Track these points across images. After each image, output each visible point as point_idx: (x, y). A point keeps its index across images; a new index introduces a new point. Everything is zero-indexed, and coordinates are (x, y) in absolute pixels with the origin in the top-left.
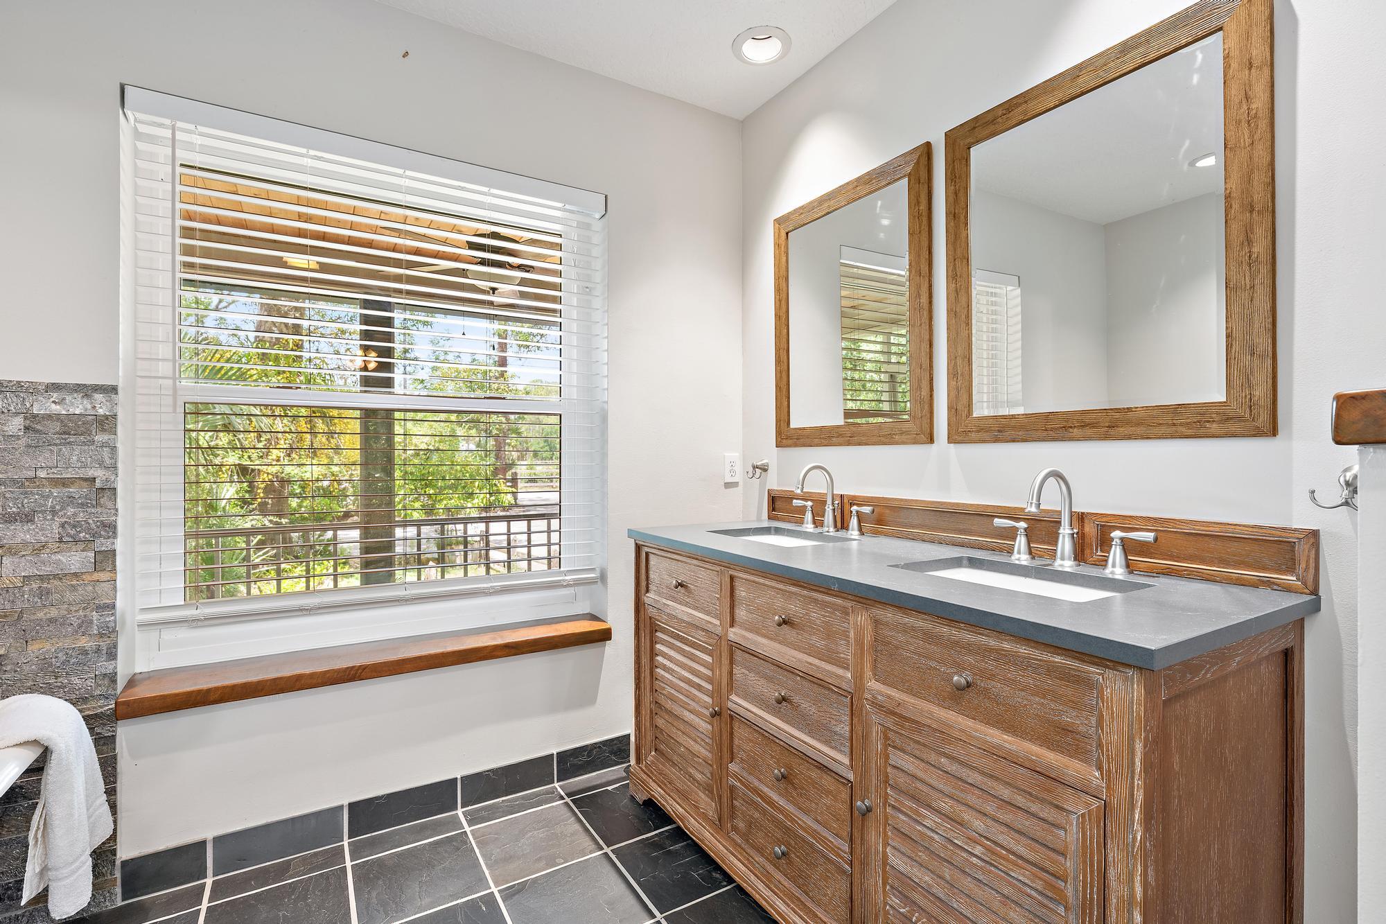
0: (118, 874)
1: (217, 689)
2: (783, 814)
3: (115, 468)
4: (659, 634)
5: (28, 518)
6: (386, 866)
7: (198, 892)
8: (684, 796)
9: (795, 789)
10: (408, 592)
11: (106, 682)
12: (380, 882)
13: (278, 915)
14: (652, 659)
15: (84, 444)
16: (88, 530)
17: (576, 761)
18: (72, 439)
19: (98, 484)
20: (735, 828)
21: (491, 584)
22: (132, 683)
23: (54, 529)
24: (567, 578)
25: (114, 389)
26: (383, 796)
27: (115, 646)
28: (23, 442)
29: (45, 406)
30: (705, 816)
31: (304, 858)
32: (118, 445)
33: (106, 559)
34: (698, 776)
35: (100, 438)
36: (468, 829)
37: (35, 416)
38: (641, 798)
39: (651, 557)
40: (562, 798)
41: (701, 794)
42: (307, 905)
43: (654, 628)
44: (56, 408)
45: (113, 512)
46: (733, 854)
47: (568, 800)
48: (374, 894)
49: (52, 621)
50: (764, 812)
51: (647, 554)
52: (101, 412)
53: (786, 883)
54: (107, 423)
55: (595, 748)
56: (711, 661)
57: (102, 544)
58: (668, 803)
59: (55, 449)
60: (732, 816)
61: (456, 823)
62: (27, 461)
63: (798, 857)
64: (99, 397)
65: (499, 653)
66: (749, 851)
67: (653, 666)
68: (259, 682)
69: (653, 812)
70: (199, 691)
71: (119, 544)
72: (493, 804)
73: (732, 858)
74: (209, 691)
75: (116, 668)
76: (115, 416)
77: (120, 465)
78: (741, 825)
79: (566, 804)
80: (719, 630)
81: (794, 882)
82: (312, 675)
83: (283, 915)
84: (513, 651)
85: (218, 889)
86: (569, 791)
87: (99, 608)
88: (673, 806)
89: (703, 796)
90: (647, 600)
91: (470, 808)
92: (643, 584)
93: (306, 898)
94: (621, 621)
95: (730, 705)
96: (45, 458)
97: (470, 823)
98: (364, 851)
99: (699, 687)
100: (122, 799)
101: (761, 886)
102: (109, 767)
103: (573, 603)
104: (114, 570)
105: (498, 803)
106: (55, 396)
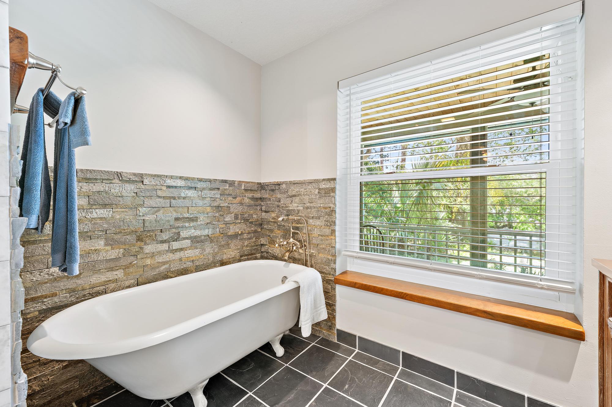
0: (336, 332)
3: (335, 204)
5: (319, 218)
6: (407, 390)
7: (351, 352)
11: (333, 270)
12: (400, 396)
13: (363, 379)
15: (329, 196)
16: (330, 223)
18: (327, 195)
19: (332, 209)
21: (479, 273)
23: (323, 223)
24: (540, 283)
25: (335, 179)
26: (416, 357)
27: (335, 260)
28: (318, 196)
29: (322, 186)
31: (384, 363)
32: (336, 197)
33: (333, 231)
35: (332, 194)
36: (453, 402)
37: (320, 189)
42: (372, 383)
44: (324, 186)
45: (335, 218)
48: (395, 399)
49: (323, 249)
51: (610, 283)
52: (333, 186)
54: (333, 190)
57: (332, 227)
59: (323, 198)
61: (449, 394)
62: (319, 202)
64: (332, 182)
65: (480, 315)
68: (370, 286)
71: (336, 228)
72: (477, 399)
75: (335, 267)
76: (335, 188)
82: (387, 290)
83: (364, 381)
84: (490, 317)
85: (357, 356)
87: (332, 247)
91: (462, 391)
92: (607, 308)
93: (373, 380)
96: (322, 201)
97: (457, 400)
98: (404, 377)
102: (333, 297)
103: (556, 301)
104: (335, 236)
105: (480, 401)
106: (324, 182)
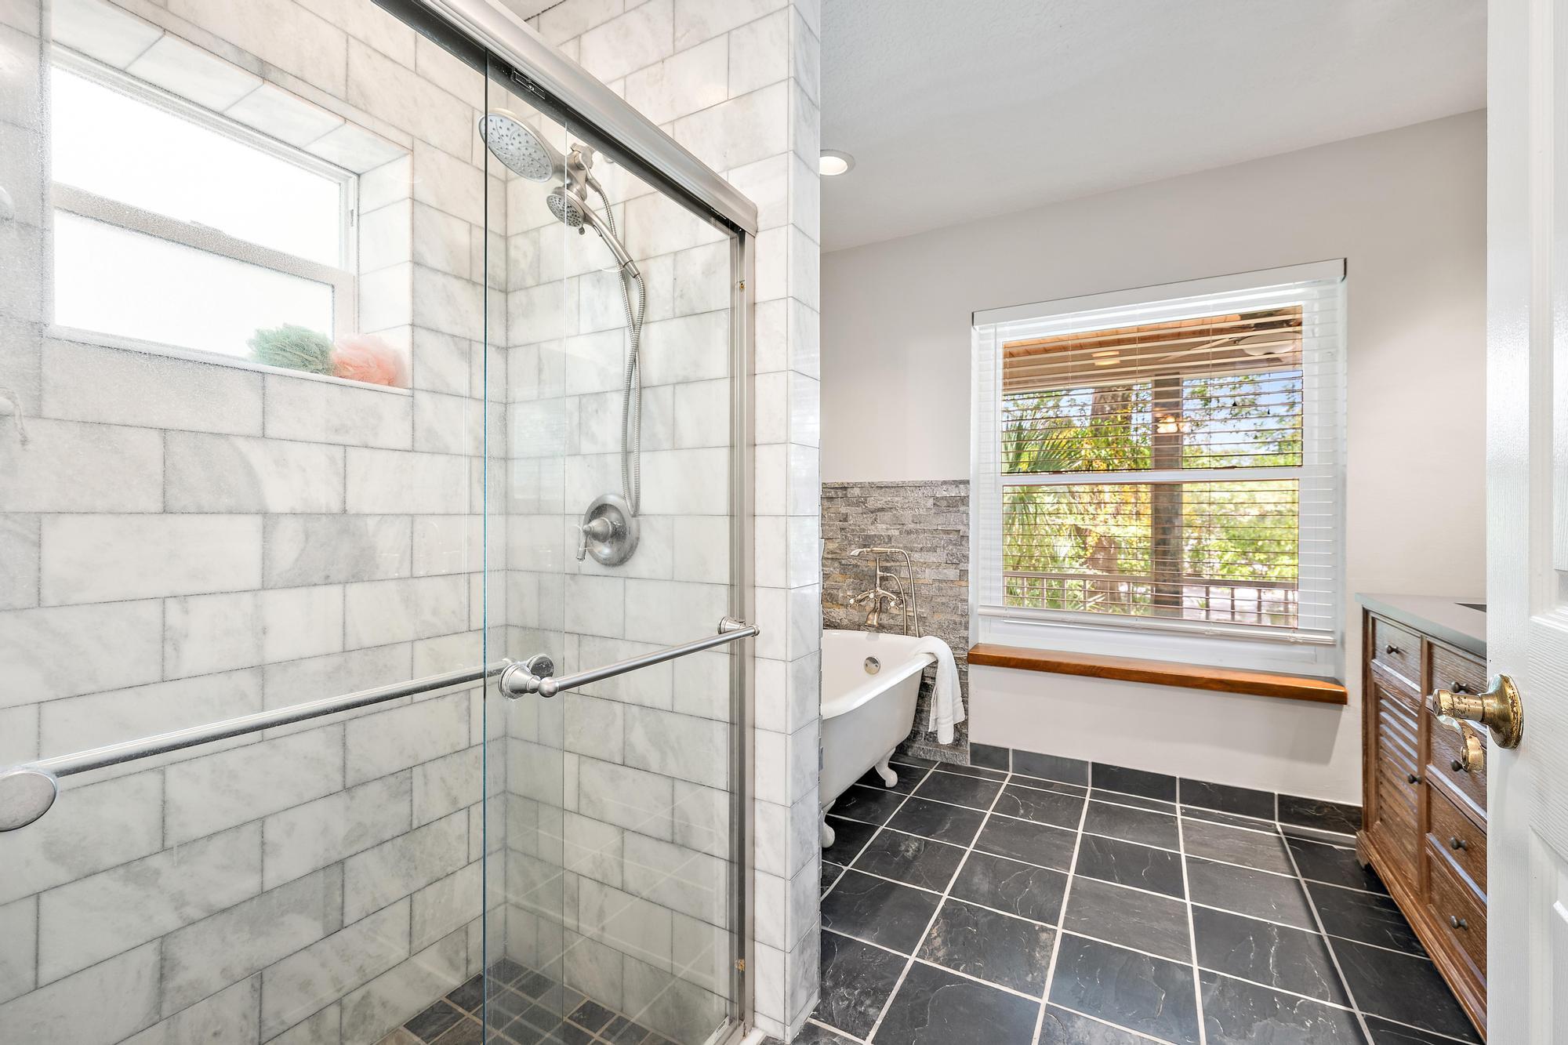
0: (969, 749)
1: (1014, 659)
2: (1462, 886)
3: (968, 525)
4: (1383, 702)
5: (934, 549)
6: (1111, 809)
7: (1004, 777)
8: (1398, 865)
9: (1473, 861)
10: (1137, 622)
11: (964, 641)
12: (1104, 815)
13: (1040, 803)
14: (1377, 727)
15: (956, 512)
16: (957, 558)
17: (1301, 810)
18: (951, 509)
19: (961, 534)
20: (1431, 900)
21: (1211, 628)
22: (976, 647)
23: (944, 558)
25: (968, 482)
26: (1116, 767)
27: (968, 623)
28: (933, 511)
29: (942, 493)
30: (1410, 886)
31: (1062, 785)
32: (970, 513)
33: (964, 573)
34: (1409, 847)
35: (962, 508)
36: (1179, 816)
37: (937, 498)
38: (1363, 863)
39: (1378, 622)
40: (1278, 833)
41: (1410, 865)
42: (1057, 806)
43: (1378, 696)
44: (945, 494)
45: (968, 549)
46: (1426, 923)
47: (1283, 836)
48: (1098, 819)
49: (943, 604)
50: (1452, 887)
51: (1373, 619)
52: (963, 494)
53: (1465, 956)
54: (964, 500)
55: (1327, 807)
56: (1416, 728)
57: (962, 566)
58: (1381, 869)
59: (945, 514)
60: (1430, 888)
61: (1173, 809)
62: (935, 521)
63: (1474, 931)
64: (961, 486)
65: (1215, 686)
66: (1440, 922)
67: (1378, 735)
69: (1371, 877)
70: (1005, 658)
71: (971, 567)
72: (1209, 811)
73: (1424, 926)
74: (1010, 659)
75: (968, 635)
76: (968, 496)
77: (970, 524)
78: (1437, 897)
79: (1280, 838)
80: (1419, 697)
81: (1472, 957)
83: (1044, 805)
85: (1015, 780)
86: (1286, 831)
87: (962, 600)
88: (1386, 873)
89: (1411, 867)
90: (1373, 667)
91: (1188, 806)
92: (1370, 648)
94: (1353, 687)
95: (1427, 774)
96: (941, 519)
97: (1182, 814)
98: (1101, 797)
99: (1409, 756)
100: (971, 706)
101: (1442, 954)
102: (964, 686)
103: (1312, 664)
104: (968, 580)
105: (1214, 813)
106: (945, 487)
